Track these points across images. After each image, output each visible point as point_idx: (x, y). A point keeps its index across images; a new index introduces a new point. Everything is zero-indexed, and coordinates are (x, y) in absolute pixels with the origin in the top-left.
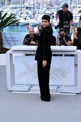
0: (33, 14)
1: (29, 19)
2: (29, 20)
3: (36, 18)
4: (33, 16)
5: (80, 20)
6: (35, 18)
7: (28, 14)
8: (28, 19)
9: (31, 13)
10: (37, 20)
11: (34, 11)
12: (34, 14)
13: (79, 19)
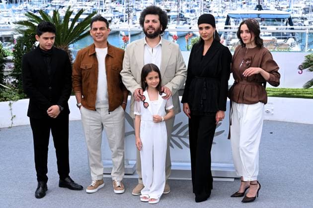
0: (126, 12)
1: (119, 22)
2: (118, 24)
3: (133, 20)
4: (127, 17)
5: (226, 25)
6: (130, 20)
7: (117, 11)
8: (115, 23)
9: (123, 10)
10: (134, 24)
11: (128, 6)
12: (128, 12)
13: (225, 23)
